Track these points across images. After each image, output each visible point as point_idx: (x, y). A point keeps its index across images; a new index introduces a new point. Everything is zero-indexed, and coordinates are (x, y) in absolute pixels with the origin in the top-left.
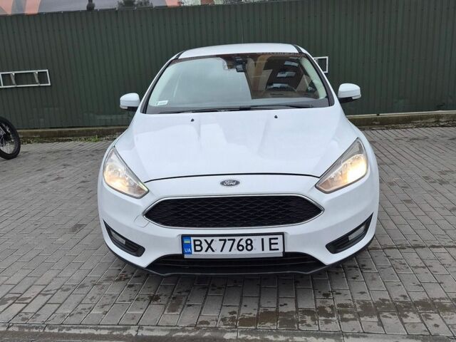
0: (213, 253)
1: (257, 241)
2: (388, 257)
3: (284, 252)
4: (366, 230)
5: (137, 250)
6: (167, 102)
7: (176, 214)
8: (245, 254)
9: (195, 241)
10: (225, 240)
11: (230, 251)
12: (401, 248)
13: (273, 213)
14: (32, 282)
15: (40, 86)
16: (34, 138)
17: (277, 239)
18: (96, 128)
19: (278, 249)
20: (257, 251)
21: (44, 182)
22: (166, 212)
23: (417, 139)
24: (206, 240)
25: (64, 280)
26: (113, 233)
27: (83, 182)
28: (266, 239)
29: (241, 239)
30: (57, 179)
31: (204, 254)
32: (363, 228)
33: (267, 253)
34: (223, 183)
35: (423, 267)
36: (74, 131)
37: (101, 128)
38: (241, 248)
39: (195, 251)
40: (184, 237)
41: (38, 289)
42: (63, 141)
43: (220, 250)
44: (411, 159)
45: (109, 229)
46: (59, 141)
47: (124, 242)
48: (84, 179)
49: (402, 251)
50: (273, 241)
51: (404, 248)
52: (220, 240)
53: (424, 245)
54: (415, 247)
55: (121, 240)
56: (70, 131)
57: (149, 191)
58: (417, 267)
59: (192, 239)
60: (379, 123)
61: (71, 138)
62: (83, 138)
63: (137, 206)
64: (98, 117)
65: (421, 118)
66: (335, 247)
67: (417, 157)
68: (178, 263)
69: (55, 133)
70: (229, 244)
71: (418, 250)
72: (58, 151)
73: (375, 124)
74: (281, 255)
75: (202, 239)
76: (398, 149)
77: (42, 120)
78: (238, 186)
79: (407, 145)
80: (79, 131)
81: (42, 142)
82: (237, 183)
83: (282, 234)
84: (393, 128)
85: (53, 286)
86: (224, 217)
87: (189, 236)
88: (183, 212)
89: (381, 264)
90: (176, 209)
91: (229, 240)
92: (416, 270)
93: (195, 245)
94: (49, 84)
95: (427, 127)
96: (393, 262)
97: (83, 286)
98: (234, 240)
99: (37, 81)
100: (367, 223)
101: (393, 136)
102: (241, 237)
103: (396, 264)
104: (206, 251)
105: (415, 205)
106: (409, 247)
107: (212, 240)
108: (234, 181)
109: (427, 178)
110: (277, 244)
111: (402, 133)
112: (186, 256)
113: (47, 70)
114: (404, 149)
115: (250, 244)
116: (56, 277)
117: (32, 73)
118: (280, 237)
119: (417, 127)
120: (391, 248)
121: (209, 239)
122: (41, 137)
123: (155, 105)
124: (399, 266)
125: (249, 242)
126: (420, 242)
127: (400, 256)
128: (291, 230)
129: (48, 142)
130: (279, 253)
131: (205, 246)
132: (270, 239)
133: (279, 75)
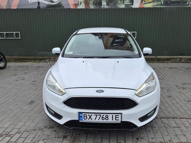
0: (92, 120)
1: (110, 116)
2: (162, 122)
3: (121, 121)
4: (154, 112)
5: (59, 117)
6: (72, 52)
7: (77, 103)
8: (105, 121)
9: (84, 115)
10: (97, 115)
11: (99, 120)
12: (168, 118)
13: (117, 105)
14: (14, 127)
15: (16, 39)
16: (12, 60)
17: (119, 115)
18: (38, 57)
19: (119, 120)
20: (110, 120)
21: (17, 81)
22: (73, 102)
23: (172, 68)
24: (89, 115)
25: (27, 126)
26: (49, 108)
27: (34, 81)
28: (114, 115)
29: (104, 115)
30: (22, 79)
31: (88, 120)
32: (153, 111)
33: (114, 121)
34: (97, 91)
35: (177, 128)
36: (30, 58)
37: (41, 57)
38: (103, 119)
39: (84, 119)
40: (80, 113)
41: (16, 131)
42: (24, 62)
43: (95, 119)
44: (171, 77)
45: (47, 107)
46: (23, 62)
47: (54, 113)
48: (34, 80)
49: (168, 119)
50: (117, 117)
51: (169, 118)
52: (95, 115)
53: (177, 117)
54: (173, 118)
55: (52, 112)
56: (27, 58)
57: (66, 93)
58: (174, 127)
59: (83, 114)
60: (156, 60)
61: (28, 61)
62: (33, 61)
63: (61, 99)
64: (40, 53)
65: (174, 59)
66: (142, 119)
67: (172, 76)
68: (77, 123)
69: (21, 58)
70: (98, 117)
71: (175, 119)
72: (22, 67)
73: (155, 61)
74: (120, 122)
75: (87, 114)
76: (165, 73)
77: (16, 53)
78: (103, 93)
79: (168, 70)
80: (31, 58)
81: (16, 62)
82: (103, 91)
83: (121, 114)
84: (162, 62)
85: (23, 129)
86: (97, 106)
87: (82, 113)
88: (80, 103)
89: (160, 125)
90: (76, 101)
91: (98, 115)
92: (174, 129)
93: (84, 117)
94: (20, 38)
95: (176, 62)
96: (165, 125)
97: (35, 130)
98: (101, 115)
99: (15, 37)
100: (155, 109)
101: (162, 66)
102: (104, 114)
103: (166, 126)
104: (89, 119)
105: (173, 99)
106: (171, 118)
107: (91, 115)
108: (101, 91)
109: (177, 86)
110: (118, 118)
111: (166, 65)
112: (80, 121)
113: (19, 32)
114: (167, 72)
115: (107, 117)
116: (23, 125)
117: (13, 33)
118: (120, 115)
119: (172, 62)
120: (163, 118)
121: (90, 115)
122: (15, 60)
123: (67, 54)
124: (167, 127)
125: (107, 116)
126: (175, 116)
127: (167, 122)
128: (124, 112)
129: (18, 62)
130: (119, 122)
131: (88, 117)
132: (116, 116)
133: (116, 41)
